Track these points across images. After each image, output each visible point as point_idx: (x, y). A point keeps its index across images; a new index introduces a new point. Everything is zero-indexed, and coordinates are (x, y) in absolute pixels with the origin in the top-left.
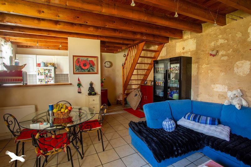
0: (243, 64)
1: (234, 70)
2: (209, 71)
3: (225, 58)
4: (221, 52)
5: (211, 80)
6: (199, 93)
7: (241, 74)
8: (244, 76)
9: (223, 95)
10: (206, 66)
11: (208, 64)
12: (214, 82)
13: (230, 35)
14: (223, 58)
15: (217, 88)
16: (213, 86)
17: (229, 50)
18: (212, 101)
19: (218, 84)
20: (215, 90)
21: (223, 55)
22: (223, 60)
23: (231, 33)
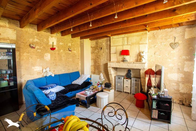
0: (48, 55)
1: (44, 58)
2: (30, 58)
3: (40, 51)
4: (37, 47)
5: (31, 64)
6: (22, 75)
7: (47, 60)
8: (48, 61)
9: (40, 72)
10: (27, 54)
11: (28, 53)
12: (33, 65)
13: (41, 38)
14: (38, 50)
15: (36, 69)
16: (33, 68)
17: (41, 46)
18: (34, 78)
19: (36, 66)
20: (35, 70)
21: (38, 49)
22: (39, 52)
23: (41, 37)
